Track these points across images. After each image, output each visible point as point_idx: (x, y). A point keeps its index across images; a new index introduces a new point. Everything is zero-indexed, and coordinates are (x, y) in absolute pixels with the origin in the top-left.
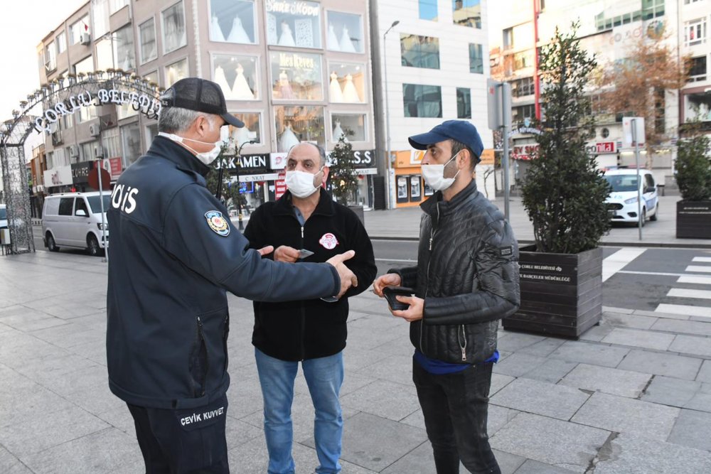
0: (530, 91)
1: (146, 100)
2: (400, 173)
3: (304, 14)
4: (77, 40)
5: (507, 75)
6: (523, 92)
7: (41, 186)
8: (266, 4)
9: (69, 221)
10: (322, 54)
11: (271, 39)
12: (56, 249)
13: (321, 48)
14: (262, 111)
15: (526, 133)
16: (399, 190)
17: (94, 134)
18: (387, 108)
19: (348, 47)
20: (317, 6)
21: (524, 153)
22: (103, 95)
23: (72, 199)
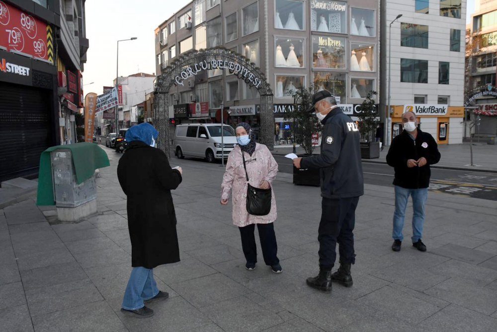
0: (492, 64)
1: (238, 67)
2: (395, 121)
3: (336, 9)
4: (183, 26)
5: (474, 51)
6: (487, 64)
7: (151, 119)
8: (311, 4)
9: (194, 140)
10: (347, 37)
11: (313, 27)
12: (182, 158)
13: (346, 33)
14: (305, 75)
15: (488, 95)
16: (394, 133)
17: (191, 87)
18: (389, 75)
19: (364, 32)
20: (345, 5)
21: (484, 110)
22: (214, 63)
23: (197, 127)
